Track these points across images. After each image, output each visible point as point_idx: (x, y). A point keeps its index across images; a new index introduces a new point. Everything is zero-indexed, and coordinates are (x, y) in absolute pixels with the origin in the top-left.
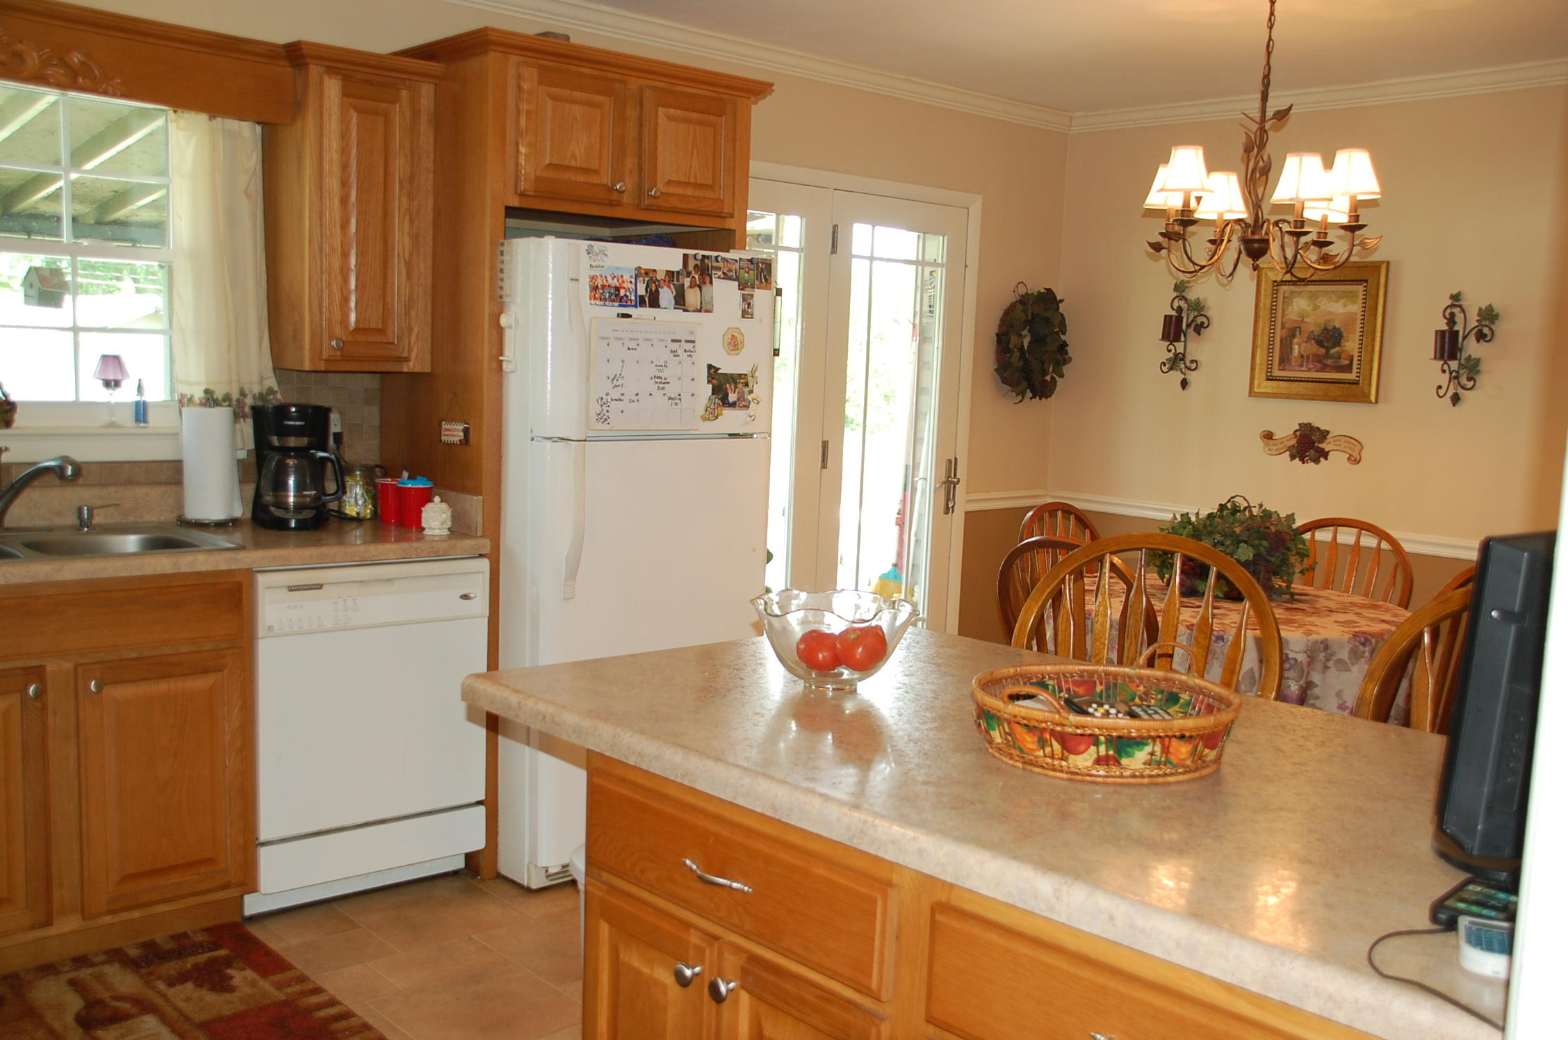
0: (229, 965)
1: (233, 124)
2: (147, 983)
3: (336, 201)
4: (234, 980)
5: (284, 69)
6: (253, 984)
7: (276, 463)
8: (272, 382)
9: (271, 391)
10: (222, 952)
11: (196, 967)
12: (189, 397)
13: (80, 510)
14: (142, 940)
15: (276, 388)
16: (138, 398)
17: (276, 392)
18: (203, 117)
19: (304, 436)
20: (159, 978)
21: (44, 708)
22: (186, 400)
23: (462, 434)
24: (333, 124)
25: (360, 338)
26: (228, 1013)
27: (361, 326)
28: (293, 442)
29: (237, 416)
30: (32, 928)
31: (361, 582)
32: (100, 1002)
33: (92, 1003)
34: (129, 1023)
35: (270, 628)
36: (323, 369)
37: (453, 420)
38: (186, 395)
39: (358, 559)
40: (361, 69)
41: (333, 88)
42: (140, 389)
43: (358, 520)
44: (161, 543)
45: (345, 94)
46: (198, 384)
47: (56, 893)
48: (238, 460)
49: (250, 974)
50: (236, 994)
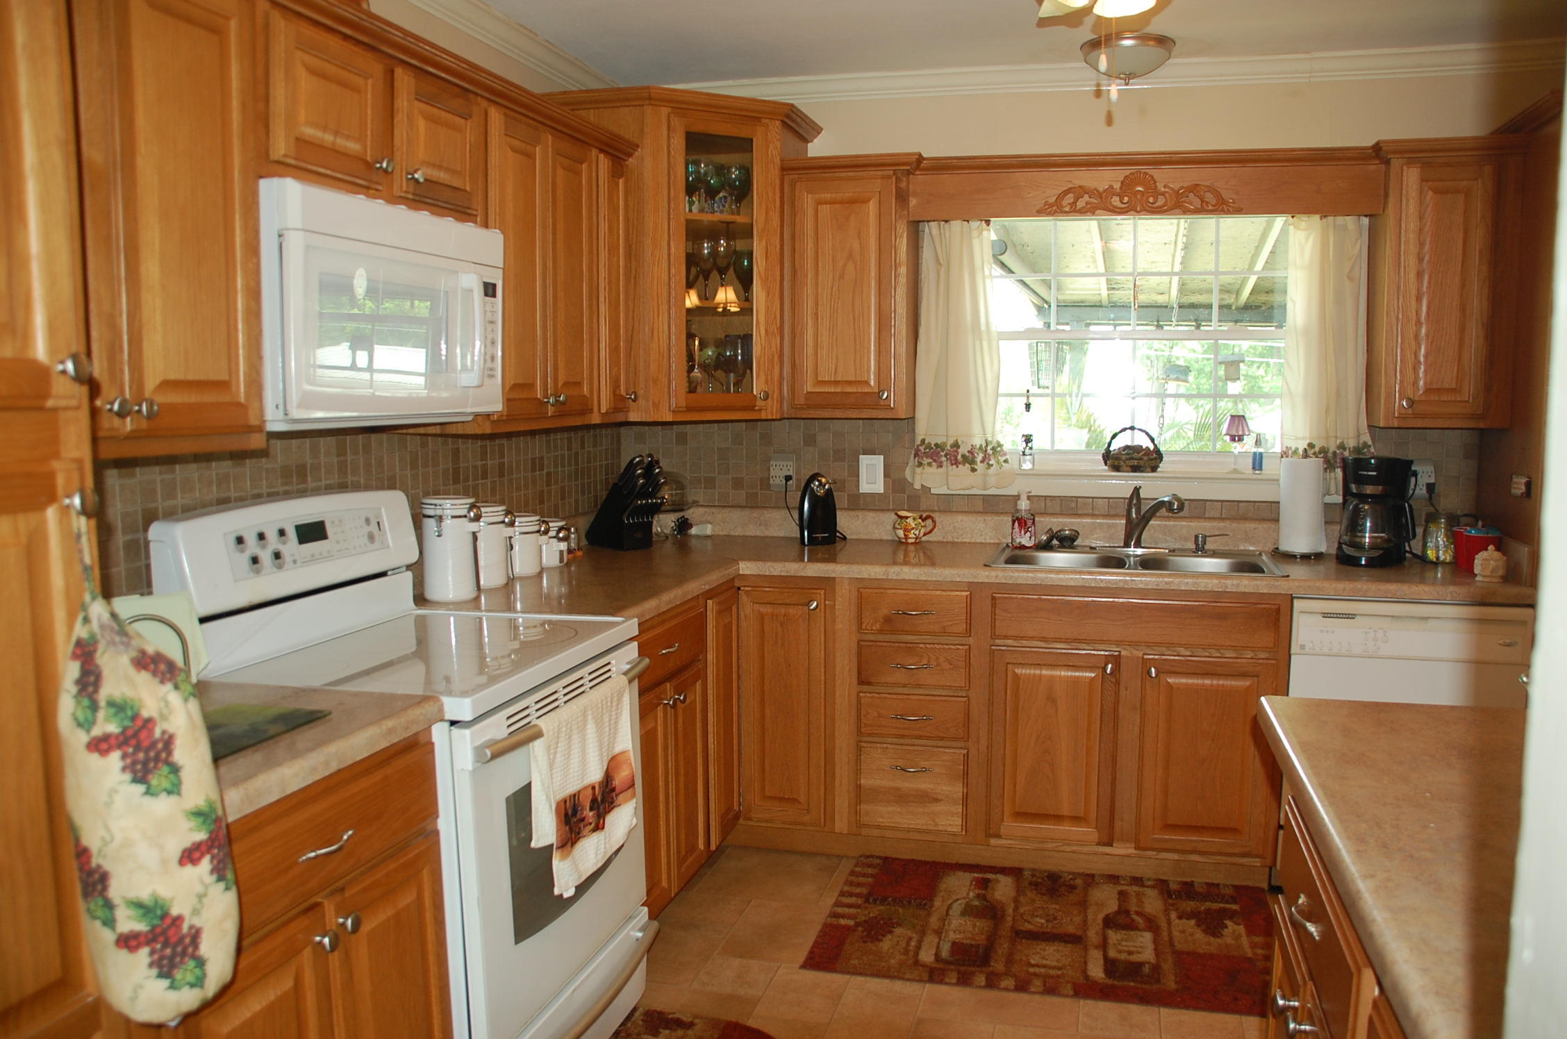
0: (1231, 918)
1: (1340, 220)
2: (1166, 911)
3: (1412, 276)
4: (1226, 930)
5: (1373, 167)
6: (1237, 937)
7: (1353, 508)
8: (1367, 438)
9: (1365, 445)
10: (1235, 907)
11: (1208, 911)
12: (1293, 449)
13: (1197, 537)
14: (1185, 880)
15: (1370, 443)
16: (1254, 450)
17: (1370, 446)
18: (1316, 218)
19: (1379, 485)
20: (1177, 910)
21: (1118, 683)
22: (1290, 452)
23: (1523, 487)
24: (1411, 207)
25: (1433, 397)
26: (1202, 952)
27: (1428, 387)
28: (1369, 490)
29: (1329, 465)
30: (1098, 844)
31: (1392, 616)
32: (1127, 912)
33: (1123, 911)
34: (1132, 933)
35: (1302, 647)
36: (1396, 426)
37: (1520, 474)
38: (1291, 448)
39: (1390, 596)
40: (1441, 154)
41: (1412, 176)
42: (1258, 442)
43: (1436, 563)
44: (1248, 566)
45: (1423, 180)
46: (1303, 438)
47: (1118, 824)
48: (1325, 504)
49: (1241, 929)
50: (1219, 940)
